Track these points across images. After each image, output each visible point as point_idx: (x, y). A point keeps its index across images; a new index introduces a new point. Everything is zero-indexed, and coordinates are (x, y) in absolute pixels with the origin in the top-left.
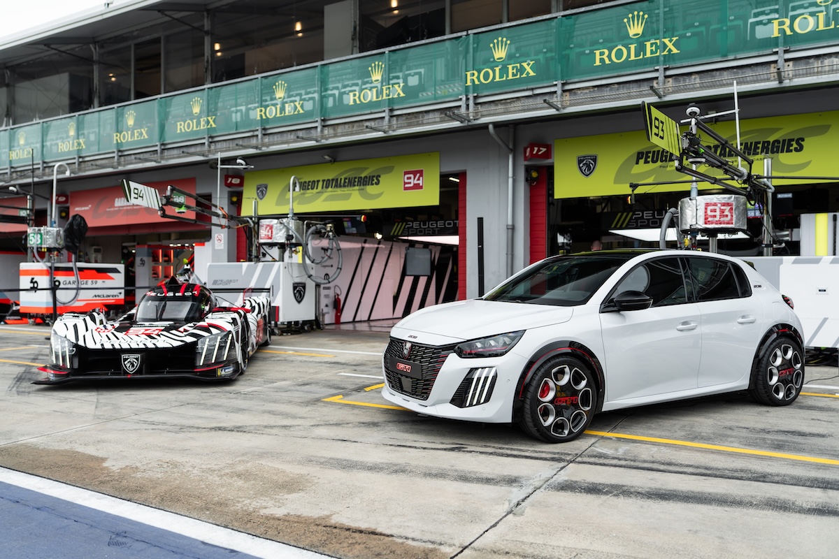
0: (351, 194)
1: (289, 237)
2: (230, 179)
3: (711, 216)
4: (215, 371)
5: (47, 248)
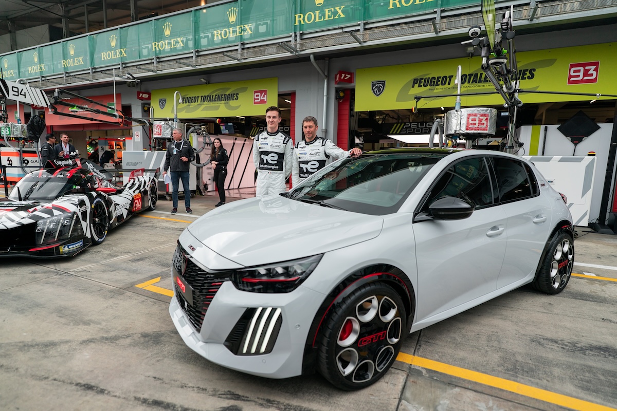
0: (219, 106)
2: (141, 95)
3: (471, 124)
4: (58, 248)
5: (14, 137)
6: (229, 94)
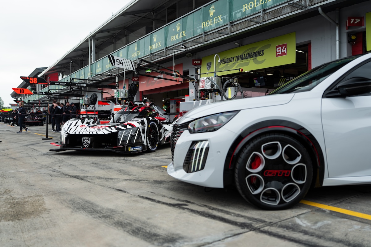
0: (249, 62)
1: (212, 86)
2: (195, 61)
4: (127, 148)
5: (121, 98)
6: (257, 52)
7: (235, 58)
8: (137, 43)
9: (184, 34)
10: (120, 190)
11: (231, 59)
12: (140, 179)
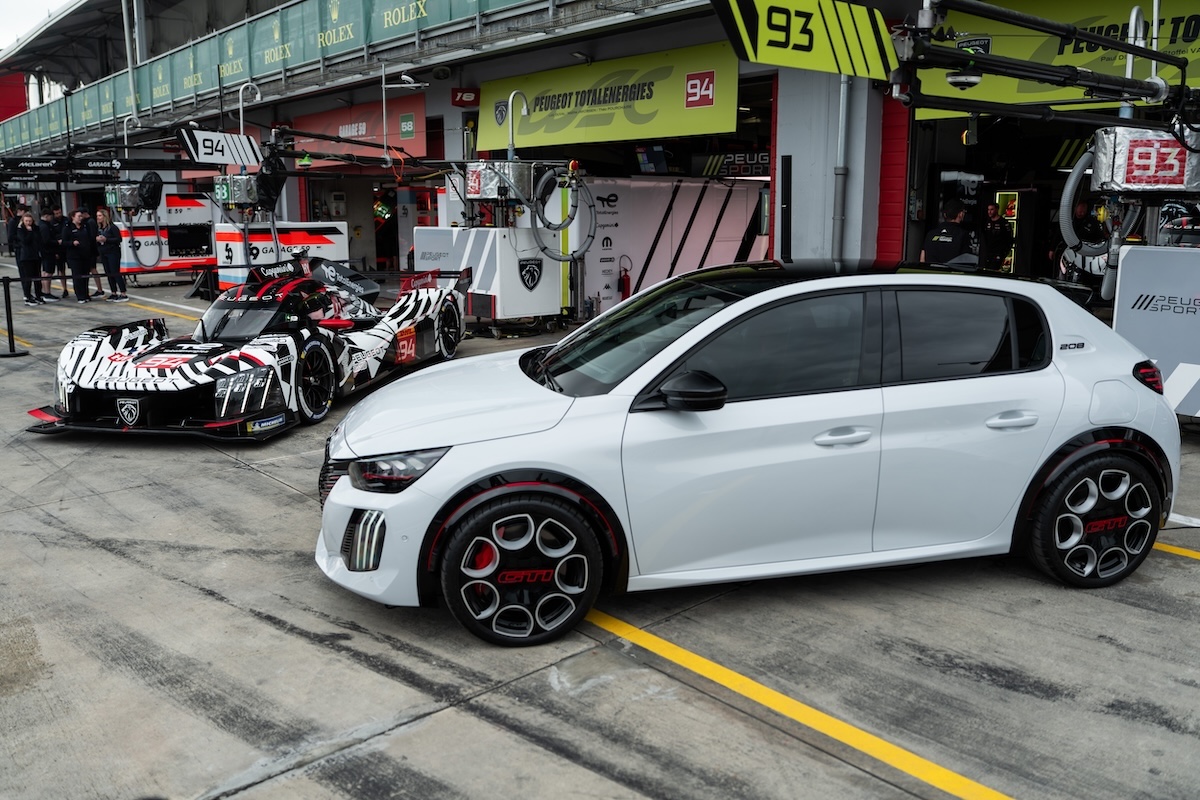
0: (613, 114)
1: (502, 190)
2: (460, 95)
3: (1139, 167)
4: (243, 426)
5: (236, 204)
6: (633, 86)
7: (574, 97)
8: (279, 18)
9: (422, 10)
10: (211, 593)
11: (562, 101)
12: (264, 547)
